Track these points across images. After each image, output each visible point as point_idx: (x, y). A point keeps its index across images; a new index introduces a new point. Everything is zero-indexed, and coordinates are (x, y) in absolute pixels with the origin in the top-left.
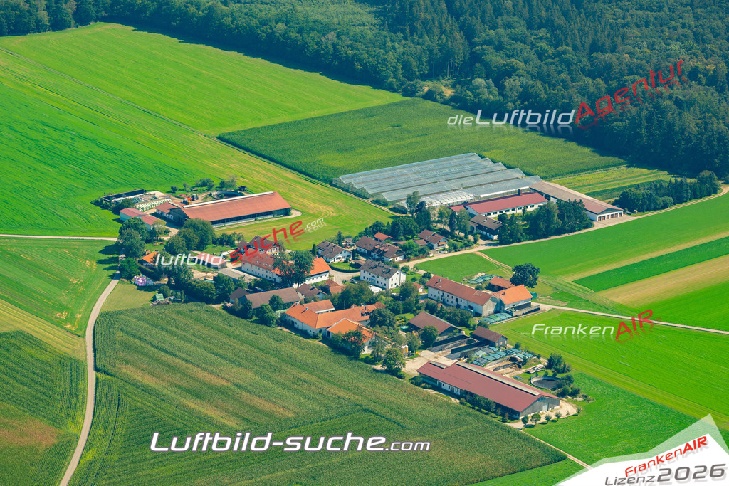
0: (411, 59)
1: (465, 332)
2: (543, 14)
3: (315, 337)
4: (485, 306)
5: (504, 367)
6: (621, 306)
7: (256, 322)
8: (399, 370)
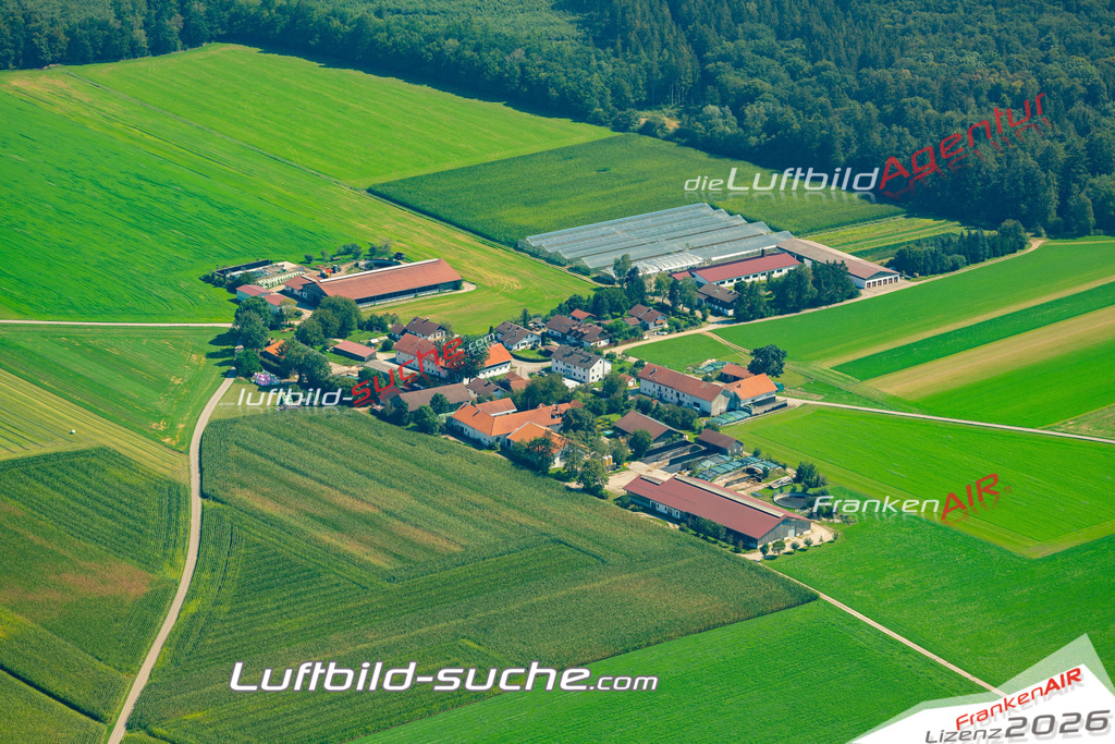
0: (623, 82)
1: (688, 436)
2: (798, 19)
3: (491, 447)
4: (714, 403)
5: (738, 481)
6: (895, 398)
7: (413, 429)
8: (600, 487)
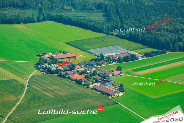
4: (110, 75)
5: (111, 86)
8: (89, 87)
